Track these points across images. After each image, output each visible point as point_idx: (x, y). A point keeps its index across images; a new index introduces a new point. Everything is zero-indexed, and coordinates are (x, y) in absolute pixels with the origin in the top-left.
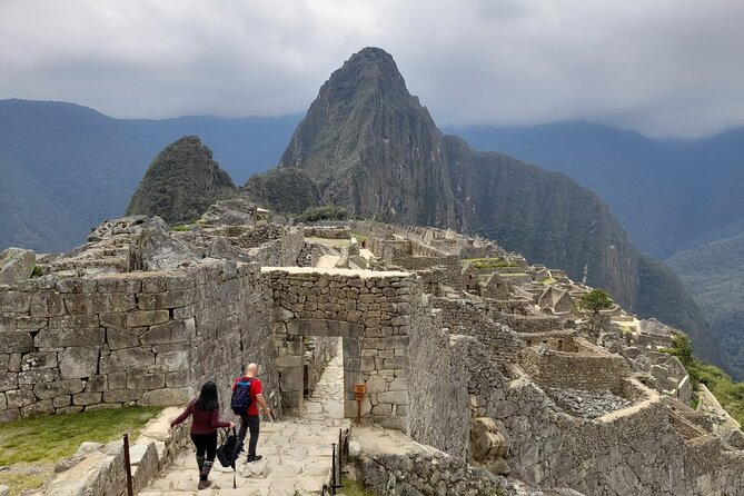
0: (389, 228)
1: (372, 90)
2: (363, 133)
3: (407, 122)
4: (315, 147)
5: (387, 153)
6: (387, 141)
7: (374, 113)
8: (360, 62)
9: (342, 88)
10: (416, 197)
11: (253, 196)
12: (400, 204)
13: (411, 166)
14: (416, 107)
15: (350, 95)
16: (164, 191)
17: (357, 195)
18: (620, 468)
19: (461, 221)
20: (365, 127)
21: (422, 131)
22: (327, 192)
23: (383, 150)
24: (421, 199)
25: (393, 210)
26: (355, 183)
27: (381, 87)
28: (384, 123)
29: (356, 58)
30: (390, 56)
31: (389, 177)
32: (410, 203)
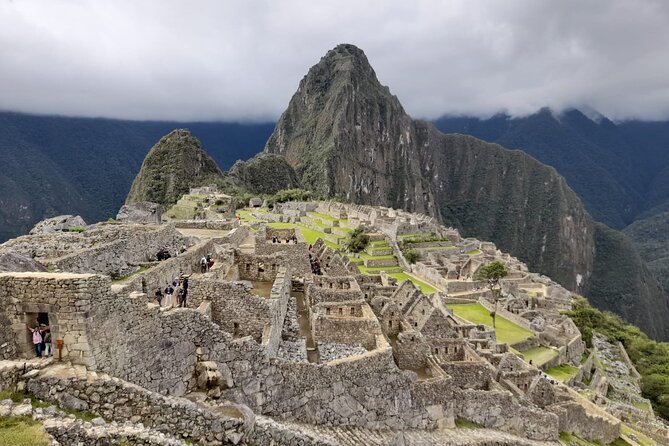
0: (343, 208)
1: (345, 82)
2: (337, 122)
3: (377, 109)
4: (296, 134)
5: (359, 138)
6: (359, 128)
7: (346, 103)
8: (334, 57)
9: (318, 81)
10: (387, 176)
11: (237, 180)
12: (372, 183)
13: (381, 148)
14: (385, 96)
15: (326, 88)
16: (158, 178)
17: (331, 177)
18: (343, 398)
19: (428, 197)
20: (338, 116)
21: (392, 116)
22: (305, 175)
23: (355, 135)
24: (391, 178)
25: (365, 190)
26: (330, 166)
27: (352, 79)
28: (356, 112)
29: (331, 54)
30: (361, 52)
31: (361, 160)
32: (381, 182)
